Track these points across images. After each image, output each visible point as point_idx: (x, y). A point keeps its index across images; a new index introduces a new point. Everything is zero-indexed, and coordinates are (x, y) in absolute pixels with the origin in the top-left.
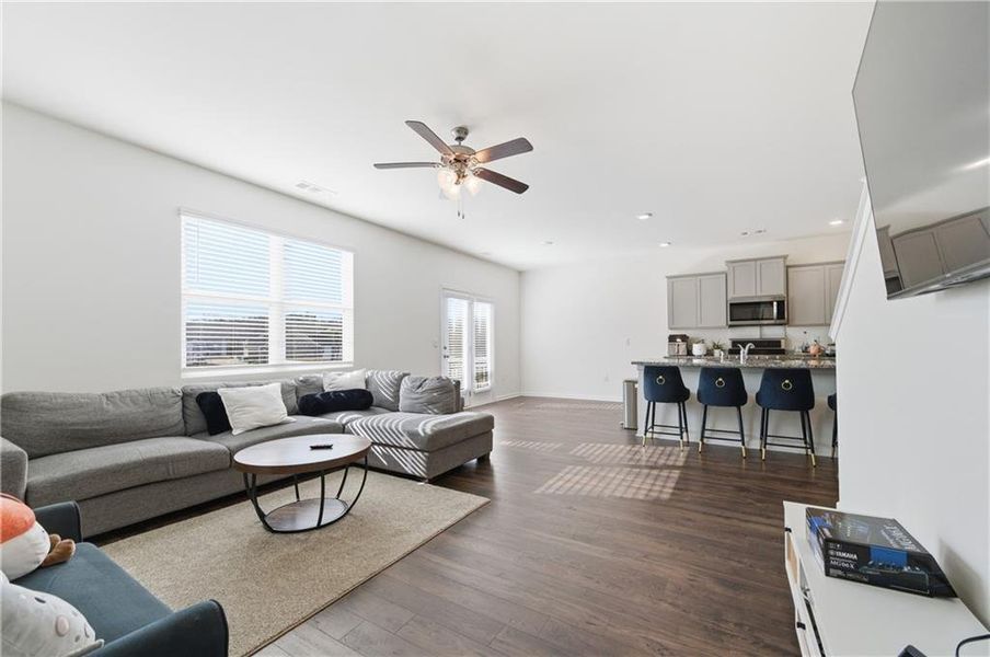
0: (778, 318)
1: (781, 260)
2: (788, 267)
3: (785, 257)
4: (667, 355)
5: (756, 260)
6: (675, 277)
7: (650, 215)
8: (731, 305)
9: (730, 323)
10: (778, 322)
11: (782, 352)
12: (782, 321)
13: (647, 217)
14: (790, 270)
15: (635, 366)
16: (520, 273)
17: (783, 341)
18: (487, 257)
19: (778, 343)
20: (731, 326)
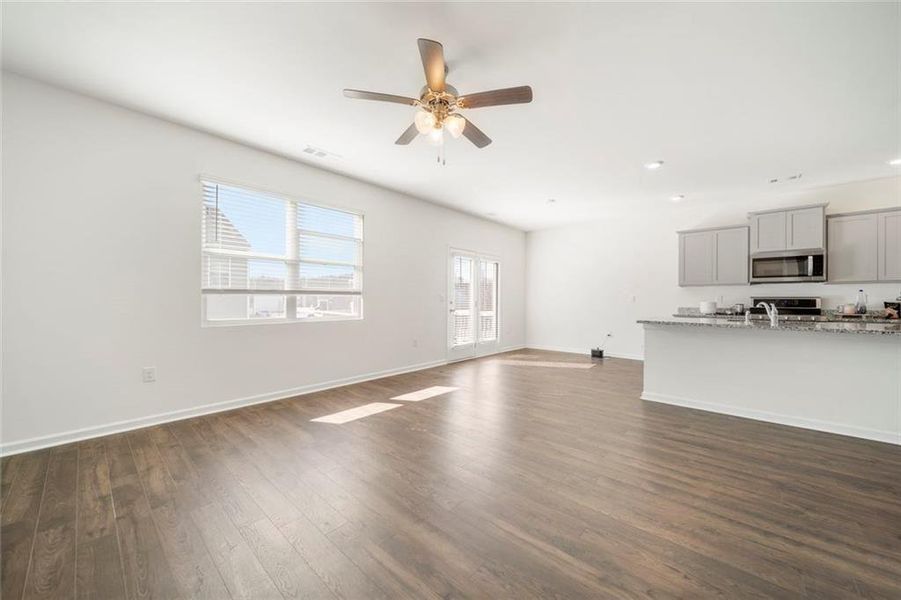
0: (814, 275)
1: (821, 209)
2: (828, 218)
3: (824, 207)
4: (677, 313)
5: (786, 210)
6: (688, 232)
7: (661, 162)
8: (754, 260)
9: (752, 280)
10: (813, 278)
11: (818, 312)
12: (817, 278)
13: (658, 165)
14: (830, 220)
15: (642, 325)
16: (527, 234)
17: (818, 301)
18: (491, 217)
19: (812, 302)
20: (752, 283)
